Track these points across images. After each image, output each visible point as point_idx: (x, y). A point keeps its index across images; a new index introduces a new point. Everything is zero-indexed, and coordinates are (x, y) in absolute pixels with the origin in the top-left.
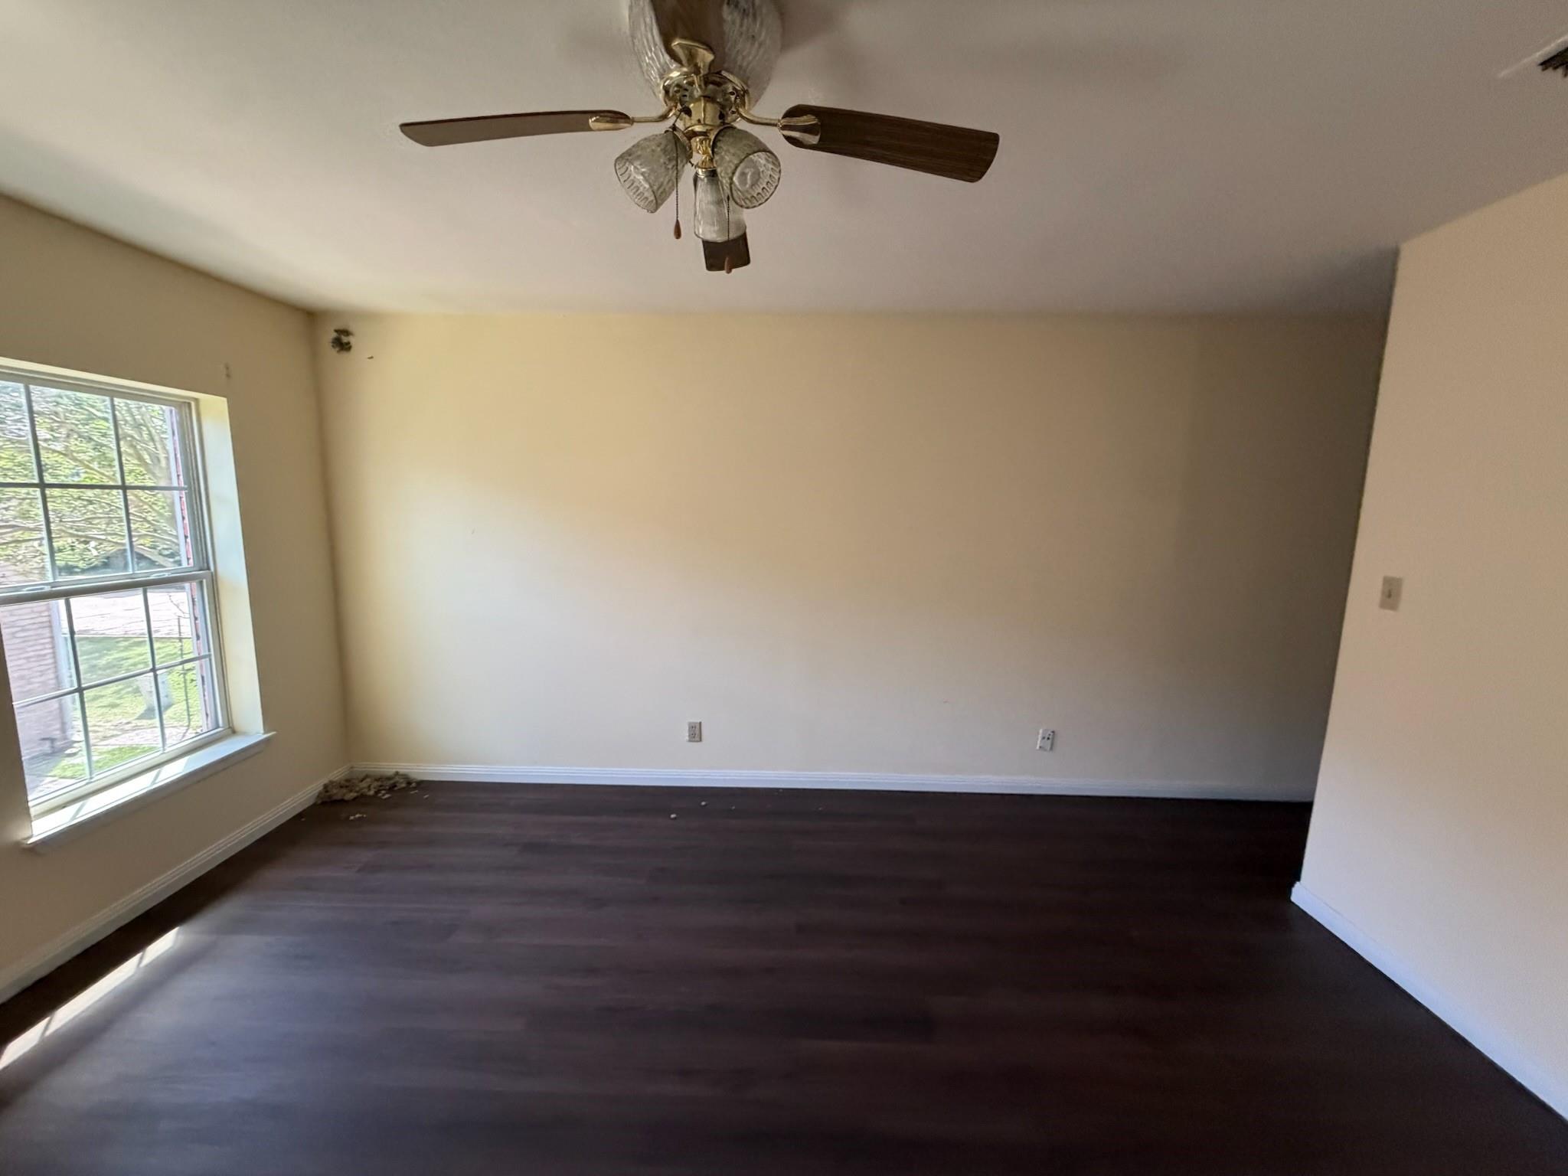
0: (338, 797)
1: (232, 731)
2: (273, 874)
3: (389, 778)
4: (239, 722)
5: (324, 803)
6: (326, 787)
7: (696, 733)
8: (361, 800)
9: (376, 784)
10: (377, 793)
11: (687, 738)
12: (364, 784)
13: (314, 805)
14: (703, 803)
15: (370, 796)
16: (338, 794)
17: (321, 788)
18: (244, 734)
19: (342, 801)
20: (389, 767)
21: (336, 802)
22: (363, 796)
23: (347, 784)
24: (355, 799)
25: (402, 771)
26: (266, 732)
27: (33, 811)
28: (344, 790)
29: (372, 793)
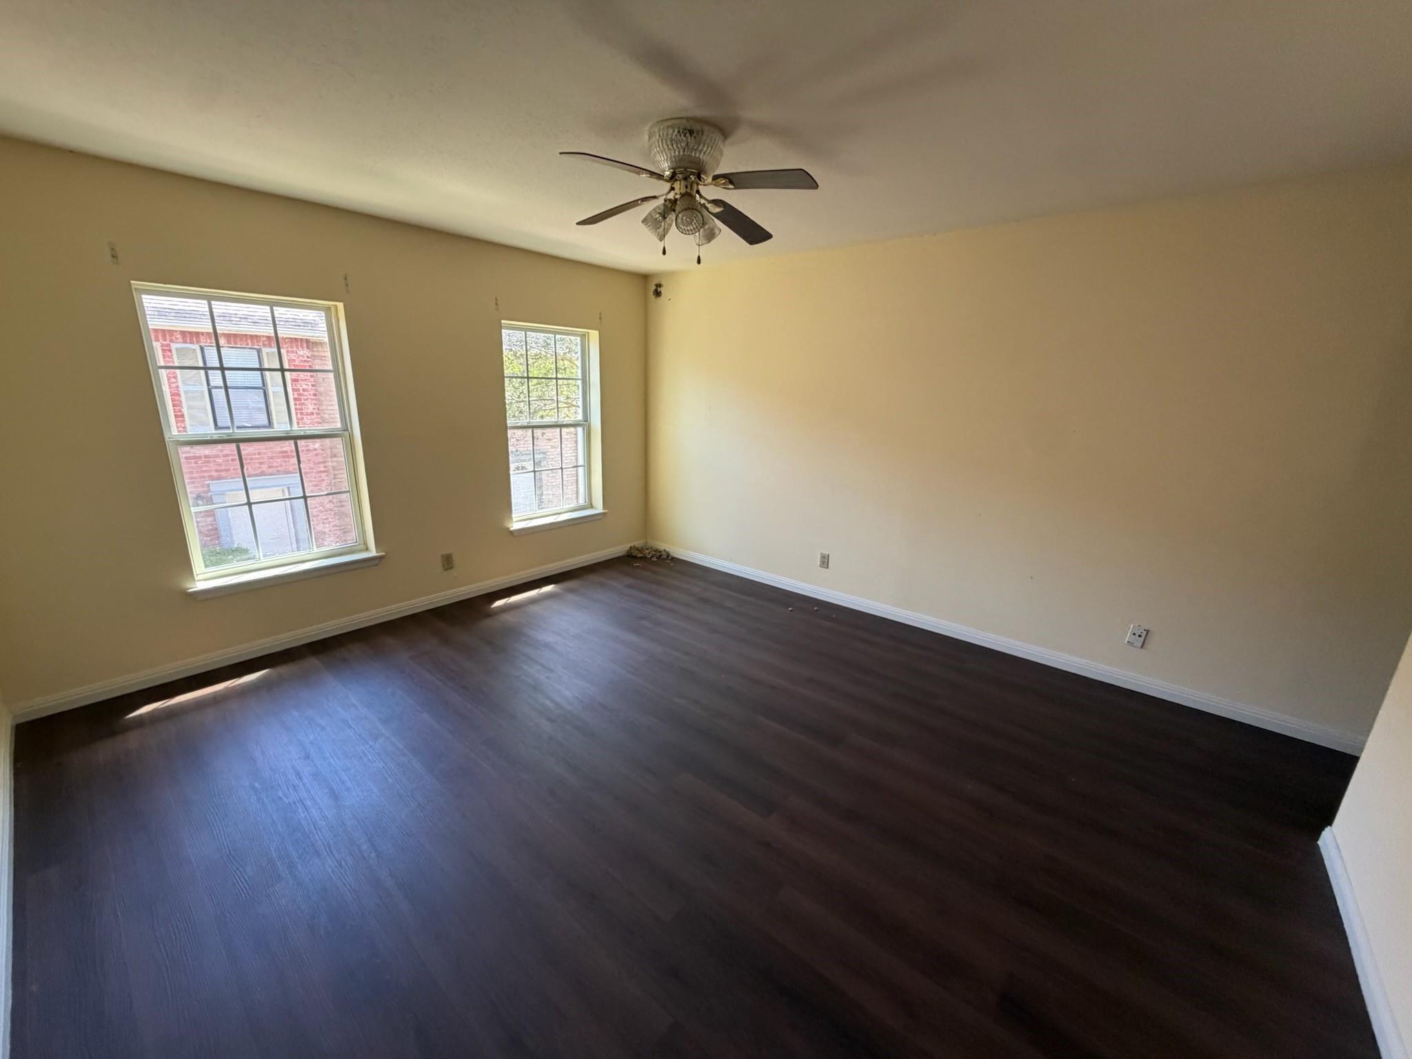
0: (634, 554)
1: (592, 507)
2: (594, 578)
3: (660, 552)
4: (594, 503)
5: (628, 556)
6: (631, 547)
7: (825, 562)
8: (644, 558)
9: (653, 553)
10: (651, 557)
11: (819, 563)
12: (647, 551)
13: (623, 556)
14: (816, 608)
15: (648, 558)
16: (635, 553)
17: (628, 548)
18: (596, 509)
19: (636, 557)
20: (662, 546)
21: (633, 556)
22: (645, 557)
23: (640, 550)
24: (642, 557)
25: (667, 549)
26: (603, 509)
27: (514, 520)
28: (637, 552)
29: (649, 557)
